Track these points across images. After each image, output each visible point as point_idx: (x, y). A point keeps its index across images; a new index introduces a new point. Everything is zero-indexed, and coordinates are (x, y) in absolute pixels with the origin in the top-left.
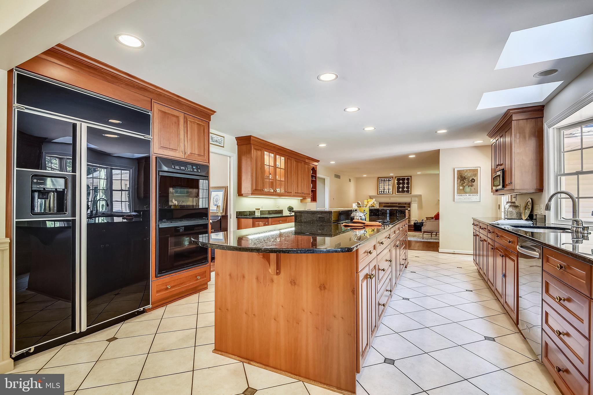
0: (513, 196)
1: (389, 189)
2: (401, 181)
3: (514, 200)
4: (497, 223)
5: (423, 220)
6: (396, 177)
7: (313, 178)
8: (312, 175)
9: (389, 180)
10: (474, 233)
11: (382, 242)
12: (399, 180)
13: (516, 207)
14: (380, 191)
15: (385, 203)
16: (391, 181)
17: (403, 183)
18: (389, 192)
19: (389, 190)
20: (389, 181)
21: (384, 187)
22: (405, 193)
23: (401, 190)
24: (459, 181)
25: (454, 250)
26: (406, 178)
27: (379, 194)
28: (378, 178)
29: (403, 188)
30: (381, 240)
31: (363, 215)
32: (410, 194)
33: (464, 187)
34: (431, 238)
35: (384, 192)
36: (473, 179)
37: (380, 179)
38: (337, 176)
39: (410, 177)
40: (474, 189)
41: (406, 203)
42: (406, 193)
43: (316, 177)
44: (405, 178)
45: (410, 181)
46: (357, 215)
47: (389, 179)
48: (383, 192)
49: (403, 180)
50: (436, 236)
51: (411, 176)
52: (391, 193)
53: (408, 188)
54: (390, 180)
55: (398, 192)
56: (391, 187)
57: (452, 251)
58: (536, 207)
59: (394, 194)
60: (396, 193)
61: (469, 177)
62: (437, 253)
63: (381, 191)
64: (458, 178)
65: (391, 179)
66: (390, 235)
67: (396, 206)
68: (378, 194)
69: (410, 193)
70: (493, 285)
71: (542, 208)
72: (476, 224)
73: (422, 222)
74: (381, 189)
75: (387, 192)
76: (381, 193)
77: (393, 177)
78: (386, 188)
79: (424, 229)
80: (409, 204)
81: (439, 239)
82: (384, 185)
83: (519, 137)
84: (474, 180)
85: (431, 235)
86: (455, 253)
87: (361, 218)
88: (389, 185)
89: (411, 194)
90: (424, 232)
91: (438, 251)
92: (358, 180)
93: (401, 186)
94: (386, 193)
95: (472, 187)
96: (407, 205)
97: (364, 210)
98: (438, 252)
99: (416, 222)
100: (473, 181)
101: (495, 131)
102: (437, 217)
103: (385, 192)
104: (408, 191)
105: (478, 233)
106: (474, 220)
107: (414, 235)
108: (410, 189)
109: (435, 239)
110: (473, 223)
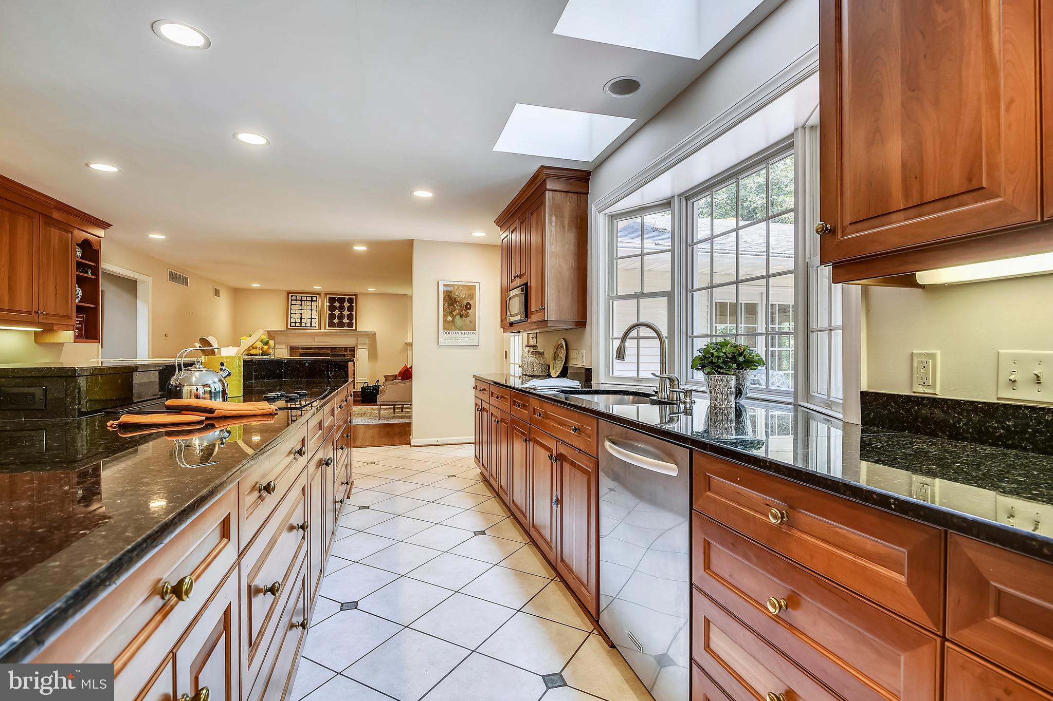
0: (531, 335)
1: (311, 319)
2: (337, 304)
3: (532, 342)
4: (532, 387)
5: (378, 381)
6: (326, 294)
7: (87, 273)
8: (77, 262)
9: (312, 299)
10: (476, 404)
11: (269, 484)
12: (332, 300)
13: (541, 354)
14: (291, 323)
15: (303, 348)
16: (316, 301)
17: (342, 308)
18: (311, 324)
19: (311, 321)
20: (312, 301)
21: (301, 314)
22: (345, 328)
23: (336, 321)
24: (446, 305)
25: (437, 439)
26: (347, 297)
27: (289, 327)
28: (288, 293)
29: (341, 317)
30: (264, 476)
31: (216, 380)
32: (354, 330)
33: (454, 317)
34: (393, 415)
35: (301, 323)
36: (468, 304)
37: (292, 296)
38: (178, 278)
39: (354, 297)
40: (470, 321)
41: (346, 349)
42: (347, 328)
43: (96, 270)
44: (345, 298)
45: (354, 305)
46: (194, 379)
47: (312, 297)
48: (298, 325)
49: (341, 301)
50: (402, 411)
51: (356, 296)
52: (317, 328)
53: (350, 317)
54: (314, 299)
55: (331, 324)
56: (315, 315)
57: (433, 441)
58: (573, 354)
59: (322, 330)
60: (327, 328)
61: (462, 299)
62: (407, 447)
63: (295, 323)
64: (445, 300)
65: (316, 297)
66: (303, 440)
67: (328, 355)
68: (287, 328)
69: (354, 328)
70: (525, 517)
71: (584, 356)
72: (484, 386)
73: (377, 384)
74: (296, 318)
75: (308, 325)
76: (295, 326)
77: (320, 294)
78: (306, 315)
79: (380, 398)
80: (353, 350)
81: (410, 417)
82: (301, 309)
83: (556, 224)
84: (470, 305)
85: (394, 410)
86: (439, 443)
87: (208, 389)
88: (311, 310)
89: (356, 329)
90: (381, 405)
91: (409, 443)
92: (238, 294)
93: (337, 312)
94: (306, 327)
95: (466, 318)
96: (348, 353)
97: (222, 364)
98: (411, 445)
99: (366, 385)
100: (468, 306)
101: (510, 213)
102: (406, 374)
103: (303, 325)
104: (350, 325)
105: (486, 406)
106: (477, 379)
107: (361, 413)
108: (354, 321)
109: (402, 417)
110: (474, 386)
